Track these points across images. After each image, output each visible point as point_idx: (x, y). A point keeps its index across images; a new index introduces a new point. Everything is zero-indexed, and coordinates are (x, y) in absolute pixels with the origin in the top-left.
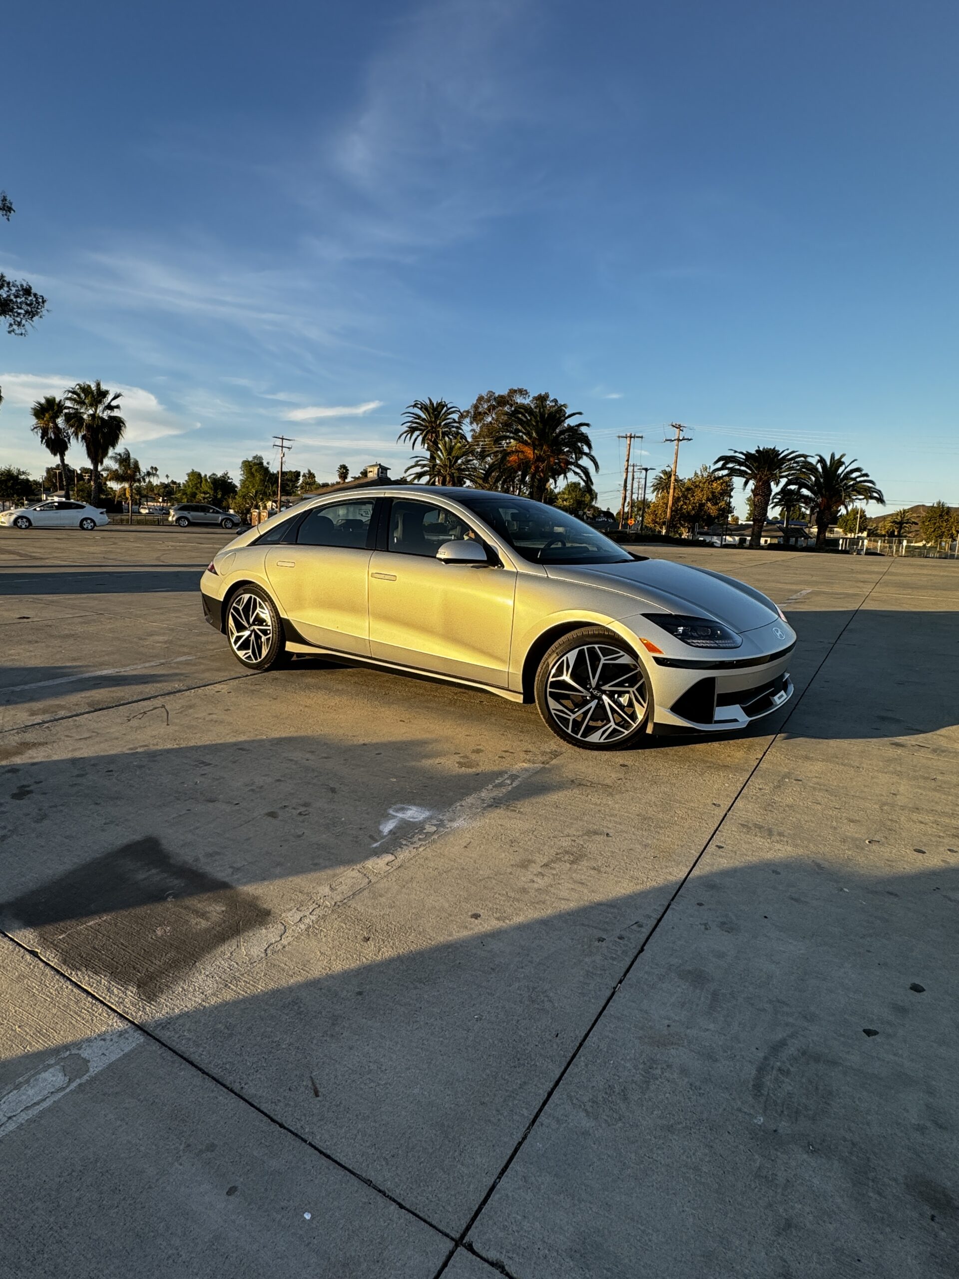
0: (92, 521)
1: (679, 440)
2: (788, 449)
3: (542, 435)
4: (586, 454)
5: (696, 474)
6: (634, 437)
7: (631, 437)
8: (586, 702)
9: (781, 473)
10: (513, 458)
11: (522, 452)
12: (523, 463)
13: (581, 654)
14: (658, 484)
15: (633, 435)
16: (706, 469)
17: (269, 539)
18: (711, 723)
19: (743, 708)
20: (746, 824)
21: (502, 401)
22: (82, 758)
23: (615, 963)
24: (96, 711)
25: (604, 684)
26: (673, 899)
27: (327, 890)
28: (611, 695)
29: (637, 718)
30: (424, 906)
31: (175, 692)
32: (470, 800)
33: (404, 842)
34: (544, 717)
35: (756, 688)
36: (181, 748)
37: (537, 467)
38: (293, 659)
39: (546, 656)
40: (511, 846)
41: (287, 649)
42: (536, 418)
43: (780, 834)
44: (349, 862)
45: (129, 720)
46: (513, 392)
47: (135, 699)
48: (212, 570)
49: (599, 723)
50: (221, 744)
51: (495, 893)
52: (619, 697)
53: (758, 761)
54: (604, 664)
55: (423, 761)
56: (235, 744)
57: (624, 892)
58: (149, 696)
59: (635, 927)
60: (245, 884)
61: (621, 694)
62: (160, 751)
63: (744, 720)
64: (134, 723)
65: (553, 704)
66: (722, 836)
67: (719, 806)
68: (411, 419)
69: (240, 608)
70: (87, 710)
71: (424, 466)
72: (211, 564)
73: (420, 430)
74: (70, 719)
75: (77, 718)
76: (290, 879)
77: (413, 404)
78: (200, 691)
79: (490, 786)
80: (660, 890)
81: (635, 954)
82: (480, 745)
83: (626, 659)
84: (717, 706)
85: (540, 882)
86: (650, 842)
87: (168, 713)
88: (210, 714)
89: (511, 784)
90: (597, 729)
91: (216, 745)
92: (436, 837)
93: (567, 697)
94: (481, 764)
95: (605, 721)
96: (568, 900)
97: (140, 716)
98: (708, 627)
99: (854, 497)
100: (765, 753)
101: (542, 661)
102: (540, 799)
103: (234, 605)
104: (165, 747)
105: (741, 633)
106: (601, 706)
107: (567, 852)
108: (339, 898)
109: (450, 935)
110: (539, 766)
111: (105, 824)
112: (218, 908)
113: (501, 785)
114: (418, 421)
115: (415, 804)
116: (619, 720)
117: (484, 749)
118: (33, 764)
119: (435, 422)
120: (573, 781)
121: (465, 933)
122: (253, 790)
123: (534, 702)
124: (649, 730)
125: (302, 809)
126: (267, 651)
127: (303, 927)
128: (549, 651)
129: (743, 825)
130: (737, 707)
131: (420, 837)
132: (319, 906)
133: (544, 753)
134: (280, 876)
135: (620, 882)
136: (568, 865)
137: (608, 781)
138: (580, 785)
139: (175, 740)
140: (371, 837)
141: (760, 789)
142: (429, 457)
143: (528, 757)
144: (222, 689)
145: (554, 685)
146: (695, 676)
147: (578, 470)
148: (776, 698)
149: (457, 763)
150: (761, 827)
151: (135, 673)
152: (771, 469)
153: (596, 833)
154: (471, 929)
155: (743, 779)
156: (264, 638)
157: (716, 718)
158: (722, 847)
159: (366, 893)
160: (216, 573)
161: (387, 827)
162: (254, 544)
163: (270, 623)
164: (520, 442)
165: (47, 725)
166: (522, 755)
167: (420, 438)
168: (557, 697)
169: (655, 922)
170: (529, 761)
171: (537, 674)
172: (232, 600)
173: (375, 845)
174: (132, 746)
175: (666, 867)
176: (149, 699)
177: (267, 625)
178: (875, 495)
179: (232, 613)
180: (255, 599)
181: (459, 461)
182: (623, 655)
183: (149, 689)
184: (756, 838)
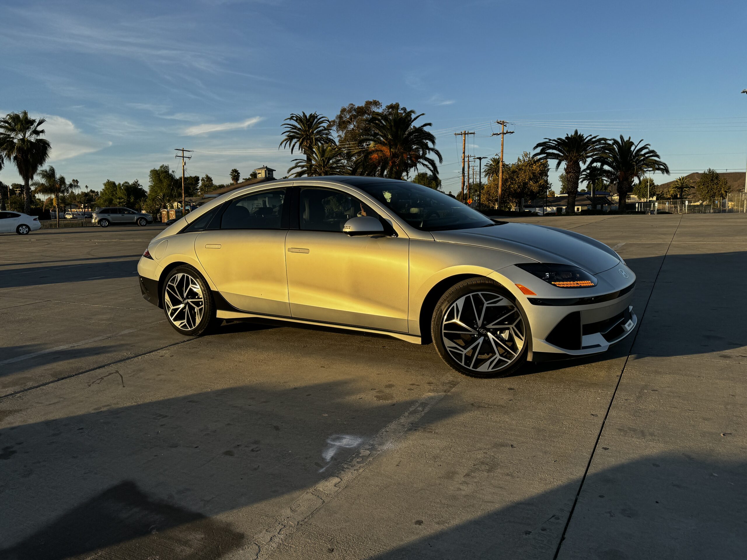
0: (27, 226)
1: (504, 134)
2: (591, 135)
3: (396, 136)
4: (433, 150)
5: (519, 159)
6: (468, 134)
7: (465, 134)
8: (476, 339)
9: (586, 154)
10: (375, 156)
11: (381, 151)
12: (382, 160)
13: (468, 300)
14: (489, 170)
15: (467, 132)
16: (526, 155)
17: (196, 227)
18: (579, 349)
19: (604, 336)
20: (622, 428)
21: (361, 111)
22: (54, 420)
23: (544, 551)
24: (58, 380)
25: (489, 323)
26: (578, 494)
27: (288, 511)
28: (494, 333)
29: (517, 349)
30: (373, 518)
31: (124, 360)
32: (393, 426)
33: (345, 466)
34: (441, 354)
35: (610, 319)
36: (139, 405)
37: (394, 162)
38: (222, 325)
39: (438, 304)
40: (434, 461)
41: (218, 316)
42: (390, 123)
43: (652, 434)
44: (303, 486)
45: (90, 386)
46: (369, 103)
47: (92, 367)
48: (148, 256)
49: (485, 356)
50: (173, 399)
51: (431, 502)
52: (500, 333)
53: (619, 378)
54: (487, 307)
55: (347, 397)
56: (185, 398)
57: (537, 491)
58: (103, 364)
59: (553, 520)
60: (217, 513)
61: (502, 331)
62: (121, 408)
63: (605, 345)
64: (94, 387)
65: (448, 343)
66: (605, 440)
67: (597, 416)
68: (289, 129)
69: (175, 286)
70: (51, 380)
71: (303, 167)
72: (146, 251)
73: (297, 138)
74: (38, 389)
75: (44, 387)
76: (255, 506)
77: (289, 117)
78: (146, 356)
79: (406, 414)
80: (565, 488)
81: (558, 542)
82: (390, 381)
83: (504, 302)
84: (583, 335)
85: (466, 490)
86: (548, 450)
87: (122, 377)
88: (159, 375)
89: (423, 410)
90: (485, 360)
91: (168, 400)
92: (371, 459)
93: (458, 337)
94: (394, 396)
95: (490, 355)
96: (493, 502)
97: (98, 381)
98: (570, 271)
99: (645, 170)
100: (623, 371)
101: (436, 308)
102: (450, 421)
103: (169, 283)
104: (125, 405)
105: (595, 274)
106: (487, 341)
107: (483, 463)
108: (300, 518)
109: (402, 540)
110: (442, 394)
111: (85, 474)
112: (197, 536)
113: (415, 412)
114: (295, 130)
115: (347, 434)
116: (502, 351)
117: (394, 384)
118: (13, 428)
119: (309, 131)
120: (472, 404)
121: (413, 538)
122: (208, 434)
123: (432, 342)
124: (530, 358)
125: (254, 446)
126: (200, 320)
127: (274, 545)
128: (441, 300)
129: (619, 430)
130: (599, 334)
131: (357, 460)
132: (285, 526)
133: (444, 384)
134: (246, 504)
135: (532, 484)
136: (486, 474)
137: (501, 403)
138: (479, 407)
139: (133, 399)
140: (317, 464)
141: (626, 400)
142: (306, 159)
143: (432, 388)
144: (165, 354)
145: (447, 327)
146: (564, 311)
147: (426, 163)
148: (626, 325)
149: (375, 397)
150: (634, 430)
151: (87, 346)
152: (578, 151)
153: (502, 445)
154: (418, 534)
155: (611, 393)
156: (197, 309)
157: (583, 345)
158: (608, 449)
159: (322, 511)
160: (151, 258)
161: (329, 454)
162: (183, 231)
163: (201, 295)
164: (379, 143)
165: (18, 395)
166: (427, 387)
167: (298, 144)
168: (451, 337)
169: (568, 514)
170: (433, 391)
171: (433, 319)
172: (167, 280)
173: (321, 471)
174: (96, 407)
175: (567, 468)
176: (104, 366)
177: (199, 298)
178: (662, 167)
179: (168, 291)
180: (187, 277)
181: (331, 161)
182: (502, 299)
183: (102, 358)
184: (633, 439)
